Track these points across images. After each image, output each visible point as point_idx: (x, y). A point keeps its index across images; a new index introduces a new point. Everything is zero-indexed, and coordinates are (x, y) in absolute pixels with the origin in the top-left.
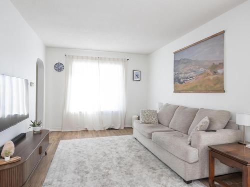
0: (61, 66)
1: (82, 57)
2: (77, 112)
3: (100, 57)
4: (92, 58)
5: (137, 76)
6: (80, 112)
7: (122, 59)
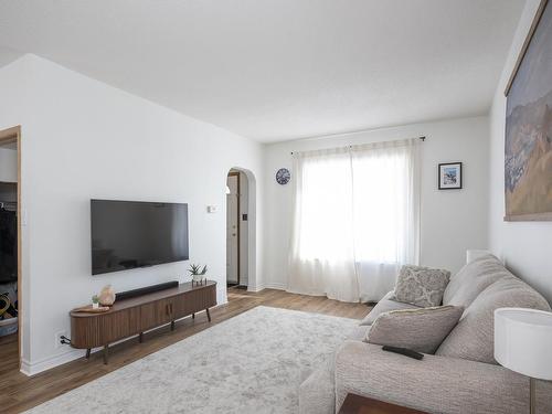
0: (286, 175)
1: (311, 152)
2: (312, 260)
3: (355, 145)
4: (337, 151)
5: (451, 177)
6: (317, 260)
7: (407, 140)
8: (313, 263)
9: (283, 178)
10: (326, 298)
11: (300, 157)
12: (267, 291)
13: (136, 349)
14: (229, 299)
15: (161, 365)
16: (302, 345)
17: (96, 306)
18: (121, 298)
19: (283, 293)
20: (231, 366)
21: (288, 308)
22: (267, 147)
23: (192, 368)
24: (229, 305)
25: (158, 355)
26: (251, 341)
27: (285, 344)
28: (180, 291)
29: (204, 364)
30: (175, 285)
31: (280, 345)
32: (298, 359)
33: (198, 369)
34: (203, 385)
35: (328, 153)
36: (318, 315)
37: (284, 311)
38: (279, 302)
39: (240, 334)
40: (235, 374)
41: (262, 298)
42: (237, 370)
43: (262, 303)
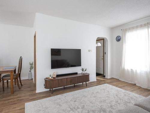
0: (119, 38)
4: (141, 26)
8: (130, 70)
9: (118, 39)
10: (135, 85)
11: (125, 31)
12: (112, 78)
13: (61, 91)
14: (97, 79)
15: (64, 98)
16: (113, 103)
17: (50, 78)
18: (58, 76)
19: (118, 80)
20: (82, 105)
21: (117, 86)
22: (112, 29)
23: (71, 102)
24: (97, 82)
25: (65, 94)
26: (95, 97)
27: (107, 101)
28: (78, 75)
29: (75, 101)
30: (76, 73)
31: (104, 101)
32: (108, 110)
33: (72, 103)
34: (70, 109)
35: (137, 27)
36: (127, 92)
37: (114, 87)
38: (115, 83)
39: (93, 93)
40: (82, 108)
41: (109, 81)
42: (83, 107)
43: (107, 83)
